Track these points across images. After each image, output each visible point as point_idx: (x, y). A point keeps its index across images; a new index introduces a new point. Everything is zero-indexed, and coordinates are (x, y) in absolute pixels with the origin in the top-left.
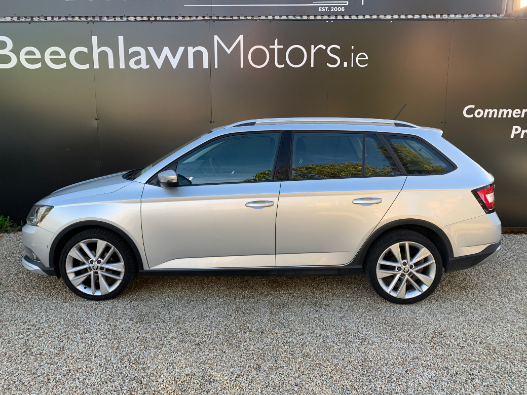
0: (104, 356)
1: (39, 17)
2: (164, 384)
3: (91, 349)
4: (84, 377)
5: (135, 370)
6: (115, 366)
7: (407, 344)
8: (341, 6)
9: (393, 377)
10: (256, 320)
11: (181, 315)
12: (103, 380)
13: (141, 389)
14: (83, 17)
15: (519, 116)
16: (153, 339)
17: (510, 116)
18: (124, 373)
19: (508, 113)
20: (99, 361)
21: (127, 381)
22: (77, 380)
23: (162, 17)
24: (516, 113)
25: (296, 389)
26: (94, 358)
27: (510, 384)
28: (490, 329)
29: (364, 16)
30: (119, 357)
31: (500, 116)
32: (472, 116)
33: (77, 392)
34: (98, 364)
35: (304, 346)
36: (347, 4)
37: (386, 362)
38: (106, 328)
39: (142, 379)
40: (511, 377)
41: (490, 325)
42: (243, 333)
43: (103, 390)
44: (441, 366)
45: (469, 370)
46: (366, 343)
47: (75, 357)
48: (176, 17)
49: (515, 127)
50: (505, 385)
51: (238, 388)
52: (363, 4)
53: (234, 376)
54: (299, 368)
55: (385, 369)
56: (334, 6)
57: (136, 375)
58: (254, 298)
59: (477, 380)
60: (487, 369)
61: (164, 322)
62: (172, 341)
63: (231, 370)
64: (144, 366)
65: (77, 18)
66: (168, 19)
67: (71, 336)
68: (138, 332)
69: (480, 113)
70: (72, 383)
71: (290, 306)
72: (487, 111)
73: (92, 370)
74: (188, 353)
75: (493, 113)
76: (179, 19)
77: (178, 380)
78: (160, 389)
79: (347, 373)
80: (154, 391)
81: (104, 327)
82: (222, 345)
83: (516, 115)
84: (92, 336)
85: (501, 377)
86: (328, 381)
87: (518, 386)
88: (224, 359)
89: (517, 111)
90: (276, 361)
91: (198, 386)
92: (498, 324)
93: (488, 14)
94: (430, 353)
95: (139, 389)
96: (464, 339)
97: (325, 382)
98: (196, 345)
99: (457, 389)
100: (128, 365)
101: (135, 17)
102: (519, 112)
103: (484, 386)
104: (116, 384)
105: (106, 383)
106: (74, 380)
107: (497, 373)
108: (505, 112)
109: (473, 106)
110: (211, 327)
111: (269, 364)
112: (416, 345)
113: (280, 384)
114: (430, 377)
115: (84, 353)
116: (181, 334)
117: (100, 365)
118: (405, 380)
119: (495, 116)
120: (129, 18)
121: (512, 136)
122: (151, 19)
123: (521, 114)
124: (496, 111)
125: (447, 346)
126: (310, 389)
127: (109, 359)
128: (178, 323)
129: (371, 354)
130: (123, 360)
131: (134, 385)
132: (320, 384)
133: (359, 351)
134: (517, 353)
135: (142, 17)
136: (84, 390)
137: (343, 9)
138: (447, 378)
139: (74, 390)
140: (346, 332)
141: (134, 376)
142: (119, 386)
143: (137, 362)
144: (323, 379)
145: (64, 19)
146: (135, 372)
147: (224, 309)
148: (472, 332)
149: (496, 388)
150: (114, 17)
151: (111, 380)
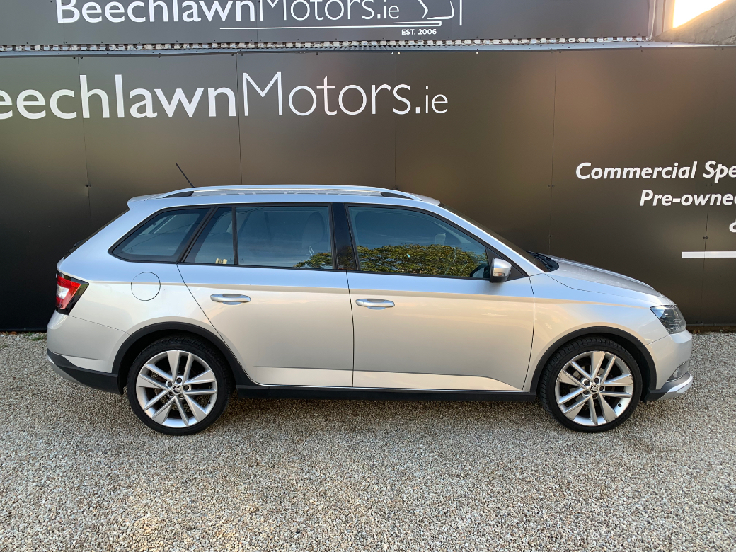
0: (58, 498)
1: (23, 46)
2: (128, 533)
3: (43, 490)
4: (26, 525)
5: (95, 515)
6: (69, 511)
7: (458, 479)
8: (432, 28)
9: (425, 520)
10: (270, 450)
11: (173, 445)
12: (49, 528)
13: (96, 539)
14: (84, 45)
15: (649, 177)
16: (129, 477)
17: (637, 177)
18: (79, 519)
19: (635, 172)
20: (50, 505)
21: (80, 529)
22: (16, 529)
23: (191, 45)
24: (645, 173)
25: (295, 537)
26: (44, 501)
27: (573, 527)
28: (573, 458)
29: (463, 40)
30: (77, 499)
31: (624, 177)
32: (588, 177)
33: (13, 543)
34: (48, 509)
35: (323, 483)
36: (440, 25)
37: (423, 502)
38: (69, 463)
39: (101, 527)
40: (577, 518)
41: (574, 454)
42: (247, 468)
43: (46, 540)
44: (492, 506)
45: (526, 511)
46: (404, 478)
47: (20, 501)
48: (210, 44)
49: (645, 192)
50: (566, 529)
51: (221, 536)
52: (461, 25)
53: (221, 522)
54: (308, 511)
55: (418, 511)
56: (422, 28)
57: (94, 522)
58: (275, 422)
59: (531, 523)
60: (550, 509)
61: (148, 454)
62: (152, 479)
63: (218, 514)
64: (107, 511)
65: (75, 46)
66: (198, 47)
67: (20, 474)
68: (110, 468)
69: (598, 174)
70: (9, 532)
71: (320, 432)
72: (607, 170)
73: (37, 517)
74: (169, 494)
75: (616, 172)
76: (213, 46)
77: (148, 528)
78: (121, 539)
79: (367, 517)
80: (113, 542)
81: (67, 462)
82: (215, 483)
83: (646, 175)
84: (49, 474)
85: (564, 519)
86: (340, 527)
87: (582, 530)
88: (214, 501)
89: (647, 171)
90: (281, 503)
91: (171, 535)
92: (585, 452)
93: (629, 36)
94: (483, 490)
95: (93, 539)
96: (533, 472)
97: (336, 528)
98: (183, 483)
99: (502, 534)
100: (87, 510)
101: (154, 45)
102: (650, 172)
103: (539, 530)
104: (66, 533)
105: (53, 532)
106: (13, 528)
107: (562, 513)
108: (631, 172)
109: (589, 164)
110: (209, 460)
111: (271, 506)
112: (468, 481)
113: (278, 531)
114: (473, 520)
115: (32, 496)
116: (167, 469)
117: (50, 510)
118: (439, 524)
119: (618, 177)
120: (145, 46)
121: (642, 204)
122: (175, 47)
123: (652, 174)
124: (619, 170)
125: (508, 481)
126: (314, 537)
127: (64, 502)
128: (166, 455)
129: (406, 492)
130: (82, 503)
131: (88, 534)
132: (329, 530)
133: (392, 489)
134: (597, 489)
135: (163, 44)
136: (23, 541)
137: (434, 32)
138: (495, 520)
139: (10, 540)
140: (383, 465)
141: (90, 524)
142: (68, 536)
143: (99, 505)
144: (335, 524)
145: (57, 49)
146: (94, 518)
147: (231, 438)
148: (547, 463)
149: (553, 532)
150: (126, 45)
151: (60, 529)
